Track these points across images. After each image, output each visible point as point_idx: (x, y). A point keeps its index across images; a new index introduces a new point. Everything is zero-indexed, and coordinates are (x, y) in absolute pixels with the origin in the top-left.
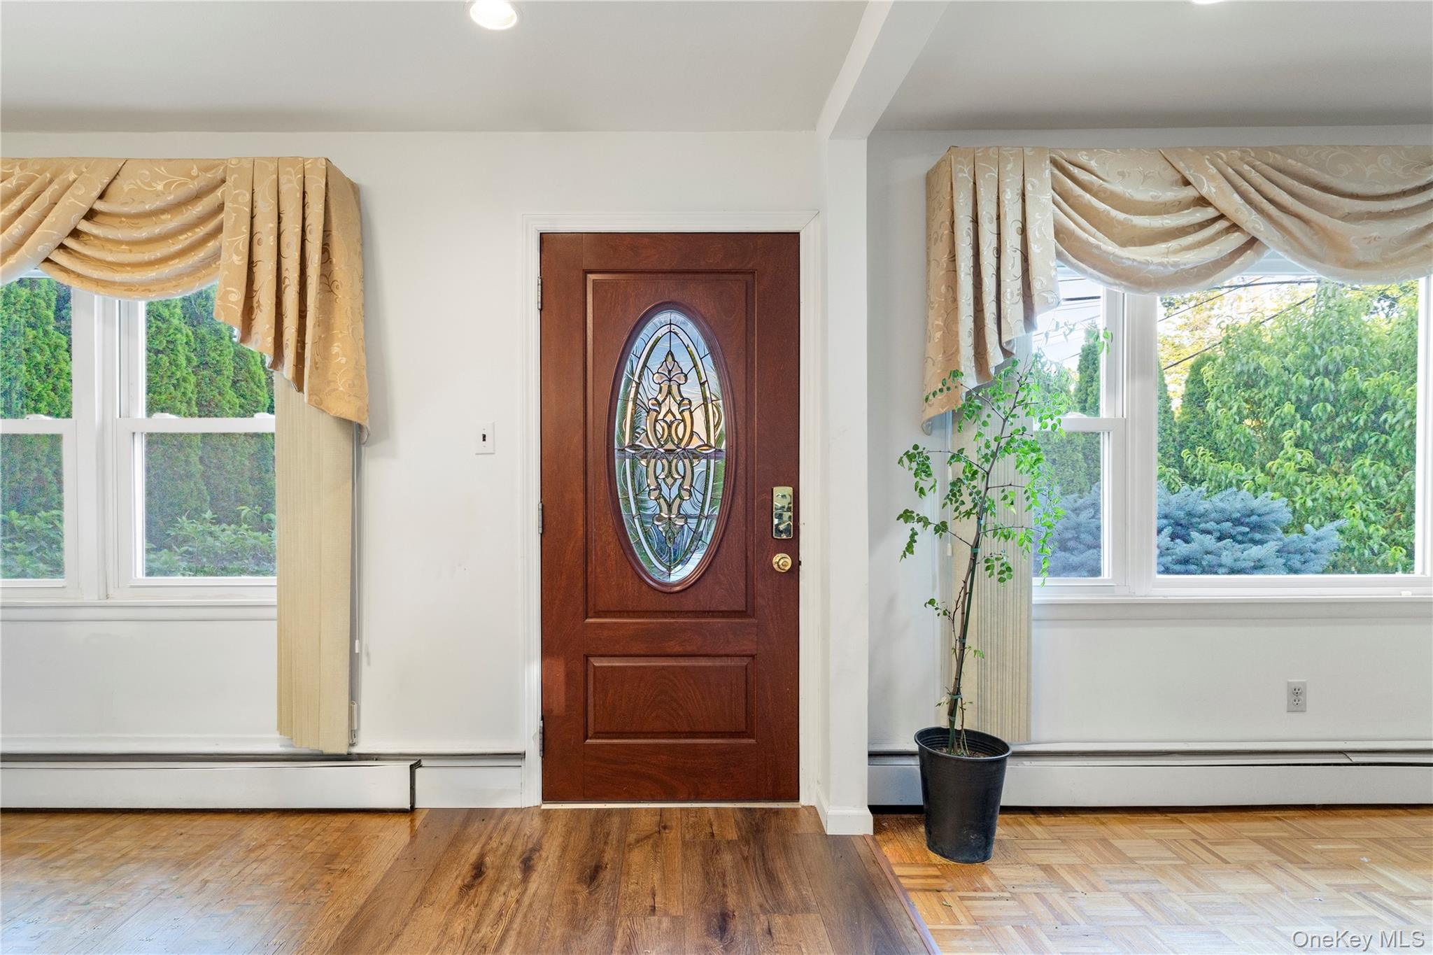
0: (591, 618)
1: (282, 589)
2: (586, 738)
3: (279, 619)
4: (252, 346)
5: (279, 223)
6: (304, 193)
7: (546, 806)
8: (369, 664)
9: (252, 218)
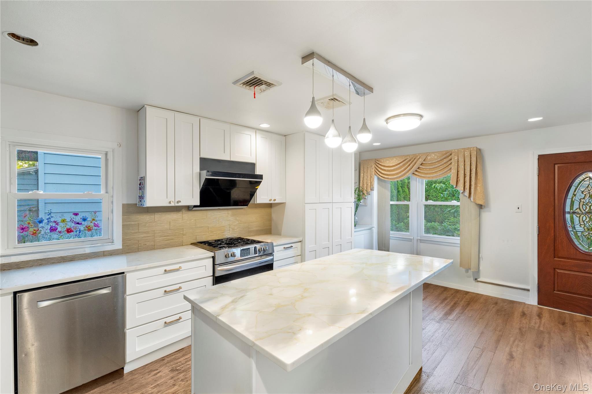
0: (556, 258)
1: (461, 240)
2: (554, 291)
3: (461, 247)
4: (458, 189)
5: (464, 162)
6: (471, 155)
7: (538, 306)
8: (482, 260)
9: (458, 162)
